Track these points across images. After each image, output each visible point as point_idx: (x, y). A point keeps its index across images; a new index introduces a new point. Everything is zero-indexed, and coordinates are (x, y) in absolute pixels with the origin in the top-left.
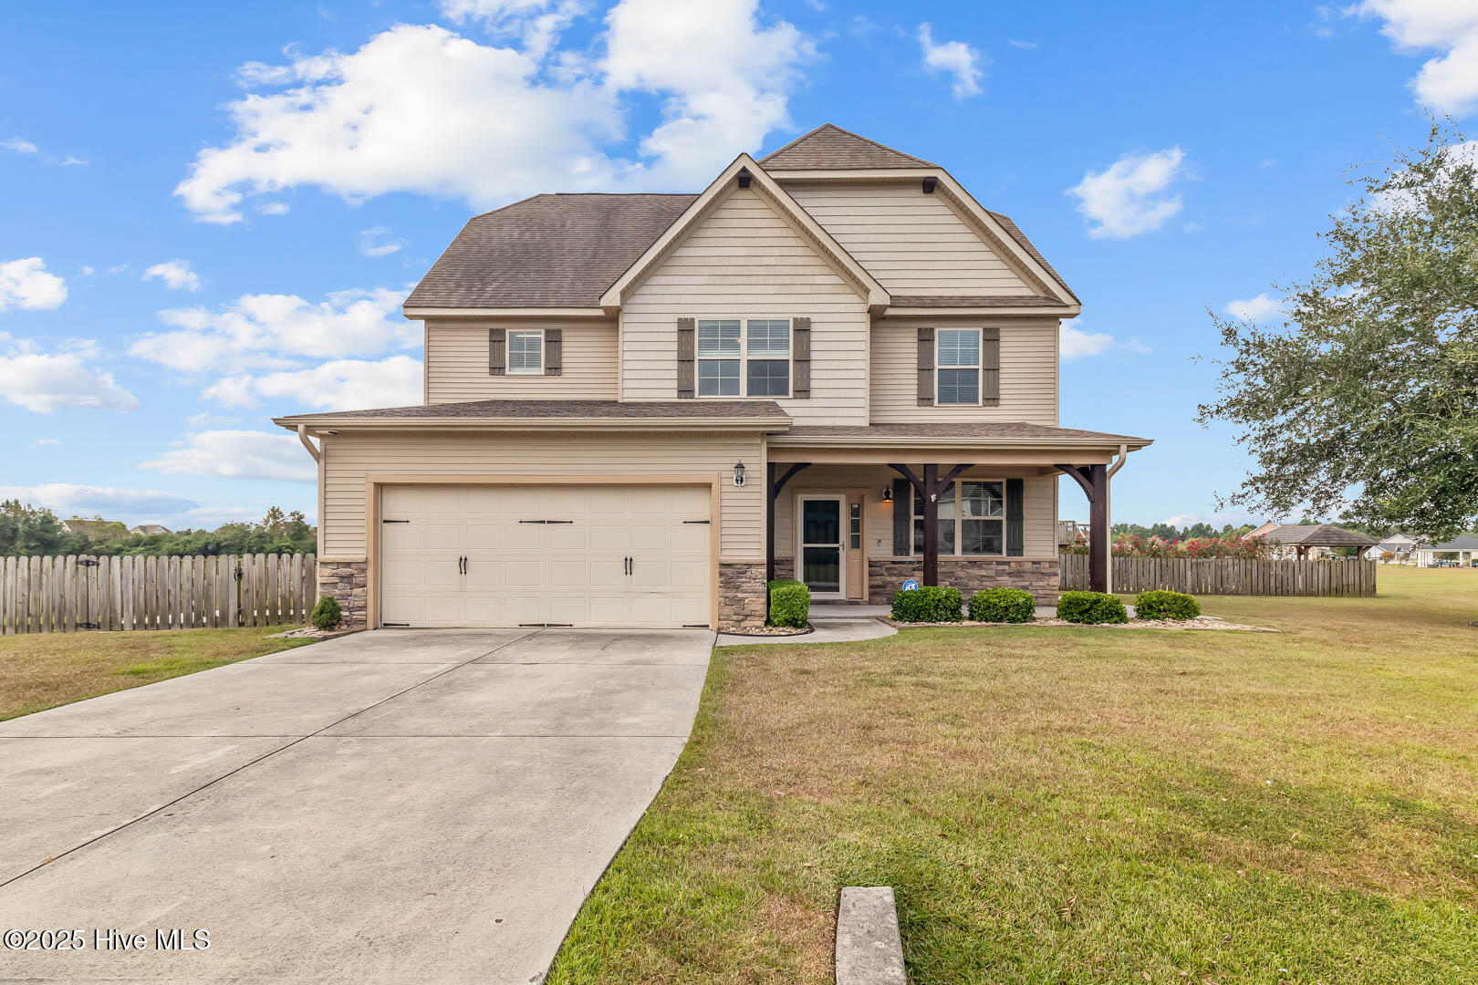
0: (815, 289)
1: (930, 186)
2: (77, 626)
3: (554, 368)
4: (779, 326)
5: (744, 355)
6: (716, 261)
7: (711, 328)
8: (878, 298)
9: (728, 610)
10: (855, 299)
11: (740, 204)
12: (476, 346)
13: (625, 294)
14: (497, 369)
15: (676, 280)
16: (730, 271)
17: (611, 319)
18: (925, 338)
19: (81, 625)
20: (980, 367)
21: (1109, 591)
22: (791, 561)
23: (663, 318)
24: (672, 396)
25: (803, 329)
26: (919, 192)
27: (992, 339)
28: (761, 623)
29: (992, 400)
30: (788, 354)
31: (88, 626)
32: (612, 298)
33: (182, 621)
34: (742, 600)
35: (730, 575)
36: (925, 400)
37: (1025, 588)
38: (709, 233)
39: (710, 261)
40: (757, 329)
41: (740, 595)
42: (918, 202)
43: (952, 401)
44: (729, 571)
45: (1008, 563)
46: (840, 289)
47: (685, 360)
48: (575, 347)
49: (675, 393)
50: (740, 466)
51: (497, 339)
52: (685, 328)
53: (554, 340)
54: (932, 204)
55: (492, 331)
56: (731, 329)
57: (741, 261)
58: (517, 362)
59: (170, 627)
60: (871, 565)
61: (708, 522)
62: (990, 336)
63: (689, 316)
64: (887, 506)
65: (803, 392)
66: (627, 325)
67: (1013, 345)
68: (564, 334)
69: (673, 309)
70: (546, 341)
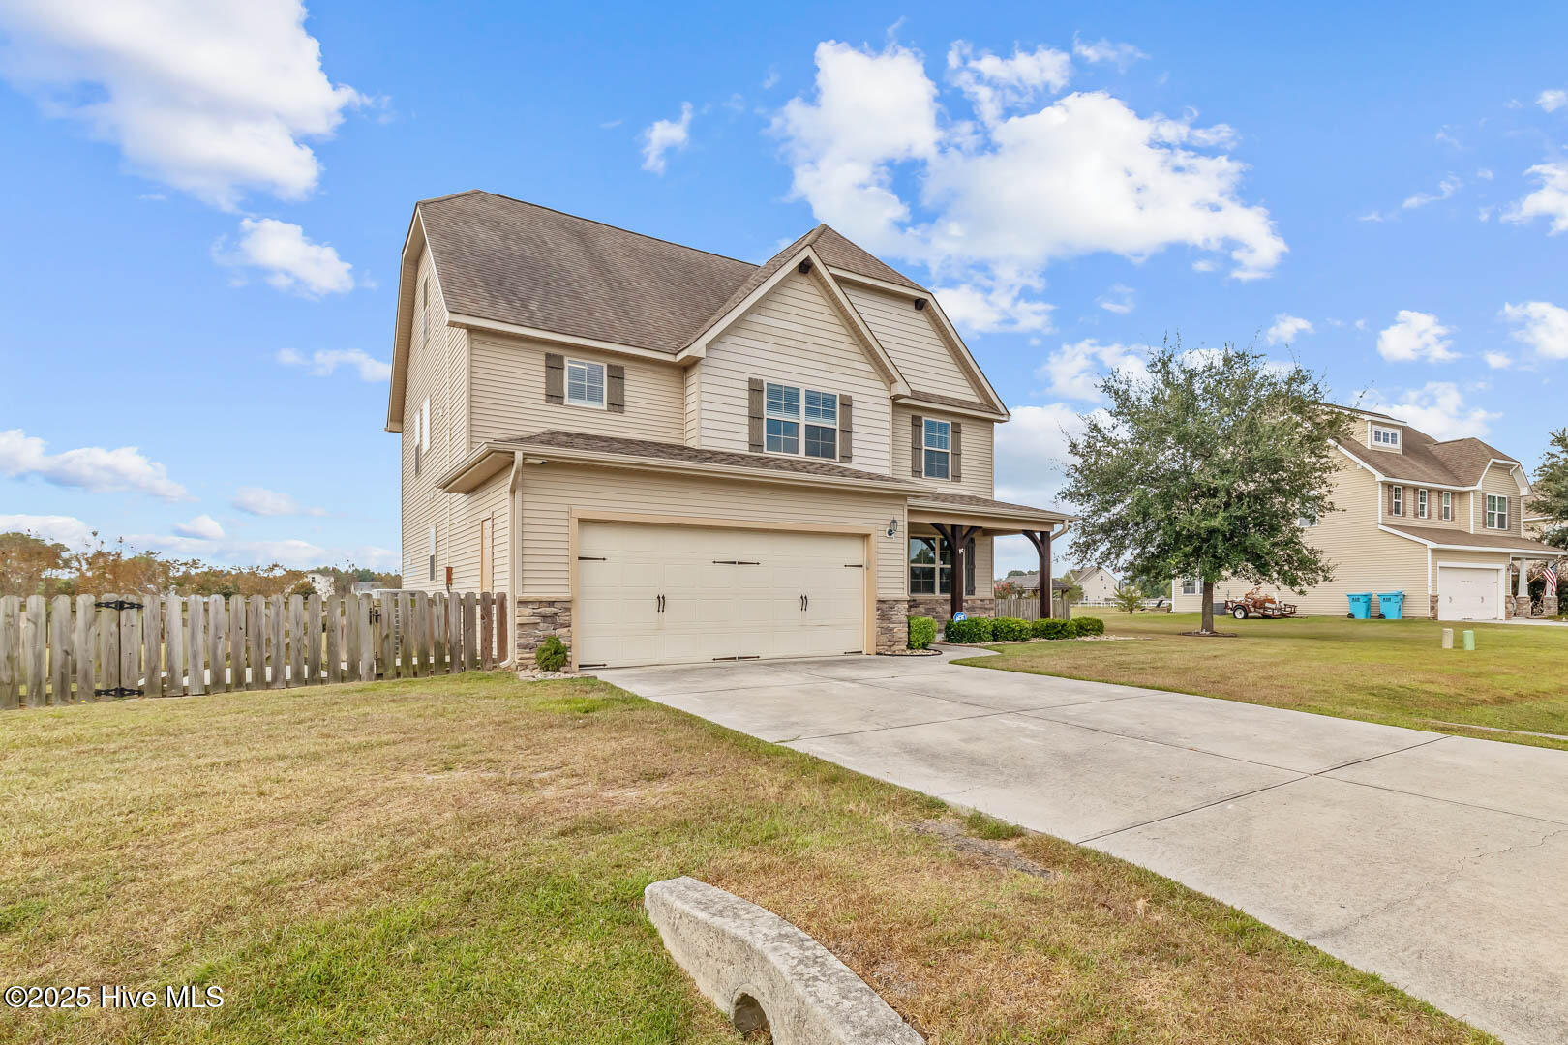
0: (855, 372)
1: (920, 304)
2: (98, 693)
3: (617, 405)
4: (829, 400)
5: (803, 420)
6: (780, 333)
7: (775, 391)
8: (900, 389)
9: (884, 638)
10: (881, 385)
11: (799, 286)
12: (530, 370)
13: (709, 346)
14: (554, 397)
15: (747, 343)
16: (792, 343)
17: (686, 368)
18: (917, 424)
19: (107, 692)
20: (950, 451)
21: (1052, 617)
23: (736, 375)
24: (742, 447)
25: (847, 404)
26: (912, 307)
27: (957, 431)
28: (904, 647)
29: (957, 478)
30: (835, 424)
31: (121, 693)
32: (698, 349)
34: (892, 629)
35: (884, 610)
36: (916, 473)
39: (774, 331)
40: (812, 397)
41: (891, 626)
42: (909, 312)
43: (933, 475)
44: (884, 606)
45: (967, 601)
47: (755, 417)
48: (639, 388)
49: (747, 447)
50: (894, 522)
51: (554, 365)
52: (755, 388)
53: (617, 376)
54: (919, 318)
55: (548, 356)
56: (793, 394)
57: (799, 337)
58: (577, 393)
61: (862, 567)
62: (956, 429)
63: (758, 378)
65: (847, 458)
66: (695, 378)
67: (970, 436)
68: (626, 372)
69: (743, 368)
70: (608, 376)
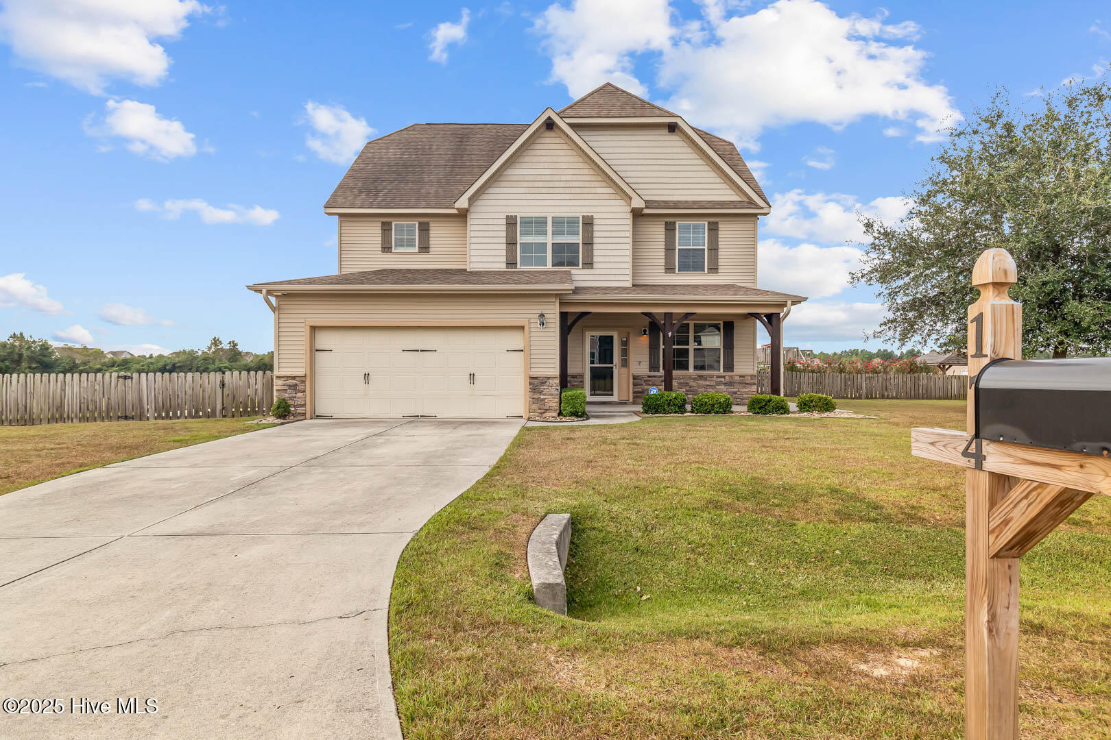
0: (596, 197)
1: (672, 128)
2: (119, 417)
3: (425, 248)
4: (572, 222)
5: (549, 240)
6: (531, 178)
7: (527, 222)
8: (637, 203)
9: (534, 406)
10: (623, 203)
11: (548, 140)
12: (373, 232)
13: (472, 200)
14: (386, 248)
15: (505, 190)
16: (541, 184)
17: (463, 215)
18: (670, 228)
19: (121, 417)
20: (706, 248)
21: (782, 395)
22: (582, 376)
23: (496, 215)
24: (502, 267)
25: (589, 223)
26: (666, 132)
27: (713, 229)
28: (555, 414)
29: (714, 269)
30: (579, 239)
31: (126, 418)
32: (463, 203)
33: (186, 414)
34: (545, 399)
35: (536, 384)
36: (669, 269)
37: (735, 393)
38: (527, 159)
39: (527, 178)
40: (558, 222)
41: (542, 397)
42: (665, 138)
43: (688, 270)
44: (536, 381)
45: (724, 377)
46: (613, 197)
47: (511, 243)
48: (440, 234)
49: (504, 265)
50: (542, 315)
51: (386, 228)
52: (511, 222)
53: (425, 229)
54: (674, 138)
55: (383, 224)
56: (541, 222)
57: (548, 178)
58: (400, 244)
59: (178, 418)
60: (635, 378)
61: (522, 351)
62: (714, 227)
63: (513, 214)
64: (645, 339)
65: (589, 264)
66: (473, 220)
67: (728, 234)
68: (431, 225)
69: (503, 209)
70: (419, 230)
